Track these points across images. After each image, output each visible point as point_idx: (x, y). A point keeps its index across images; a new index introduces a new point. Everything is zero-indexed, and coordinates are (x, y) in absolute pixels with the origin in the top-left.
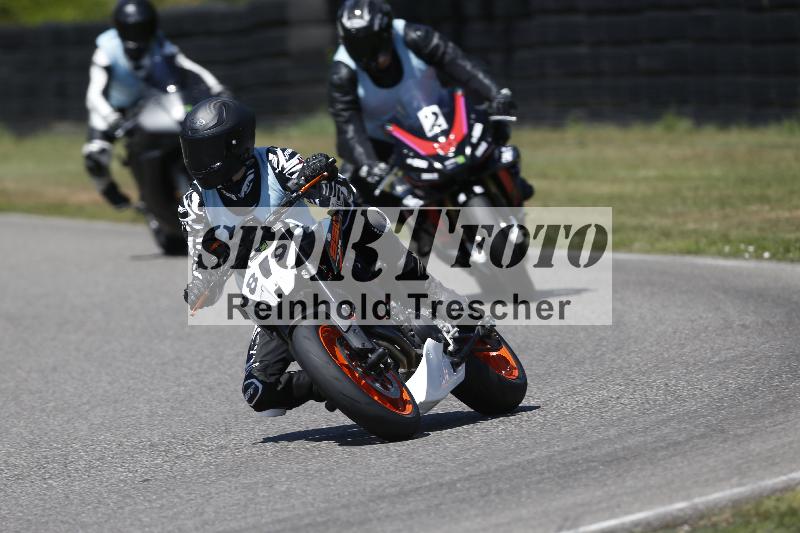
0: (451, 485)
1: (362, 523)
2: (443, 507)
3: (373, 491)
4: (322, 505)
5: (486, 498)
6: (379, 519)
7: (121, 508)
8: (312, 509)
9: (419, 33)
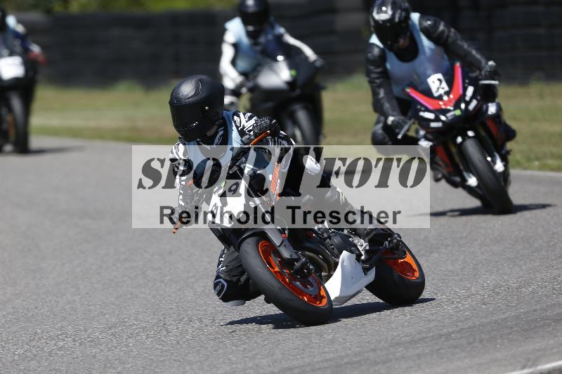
0: (448, 336)
1: (384, 362)
2: (442, 351)
3: (393, 339)
4: (357, 349)
5: (473, 345)
6: (397, 359)
7: (216, 351)
8: (350, 352)
9: (429, 22)
